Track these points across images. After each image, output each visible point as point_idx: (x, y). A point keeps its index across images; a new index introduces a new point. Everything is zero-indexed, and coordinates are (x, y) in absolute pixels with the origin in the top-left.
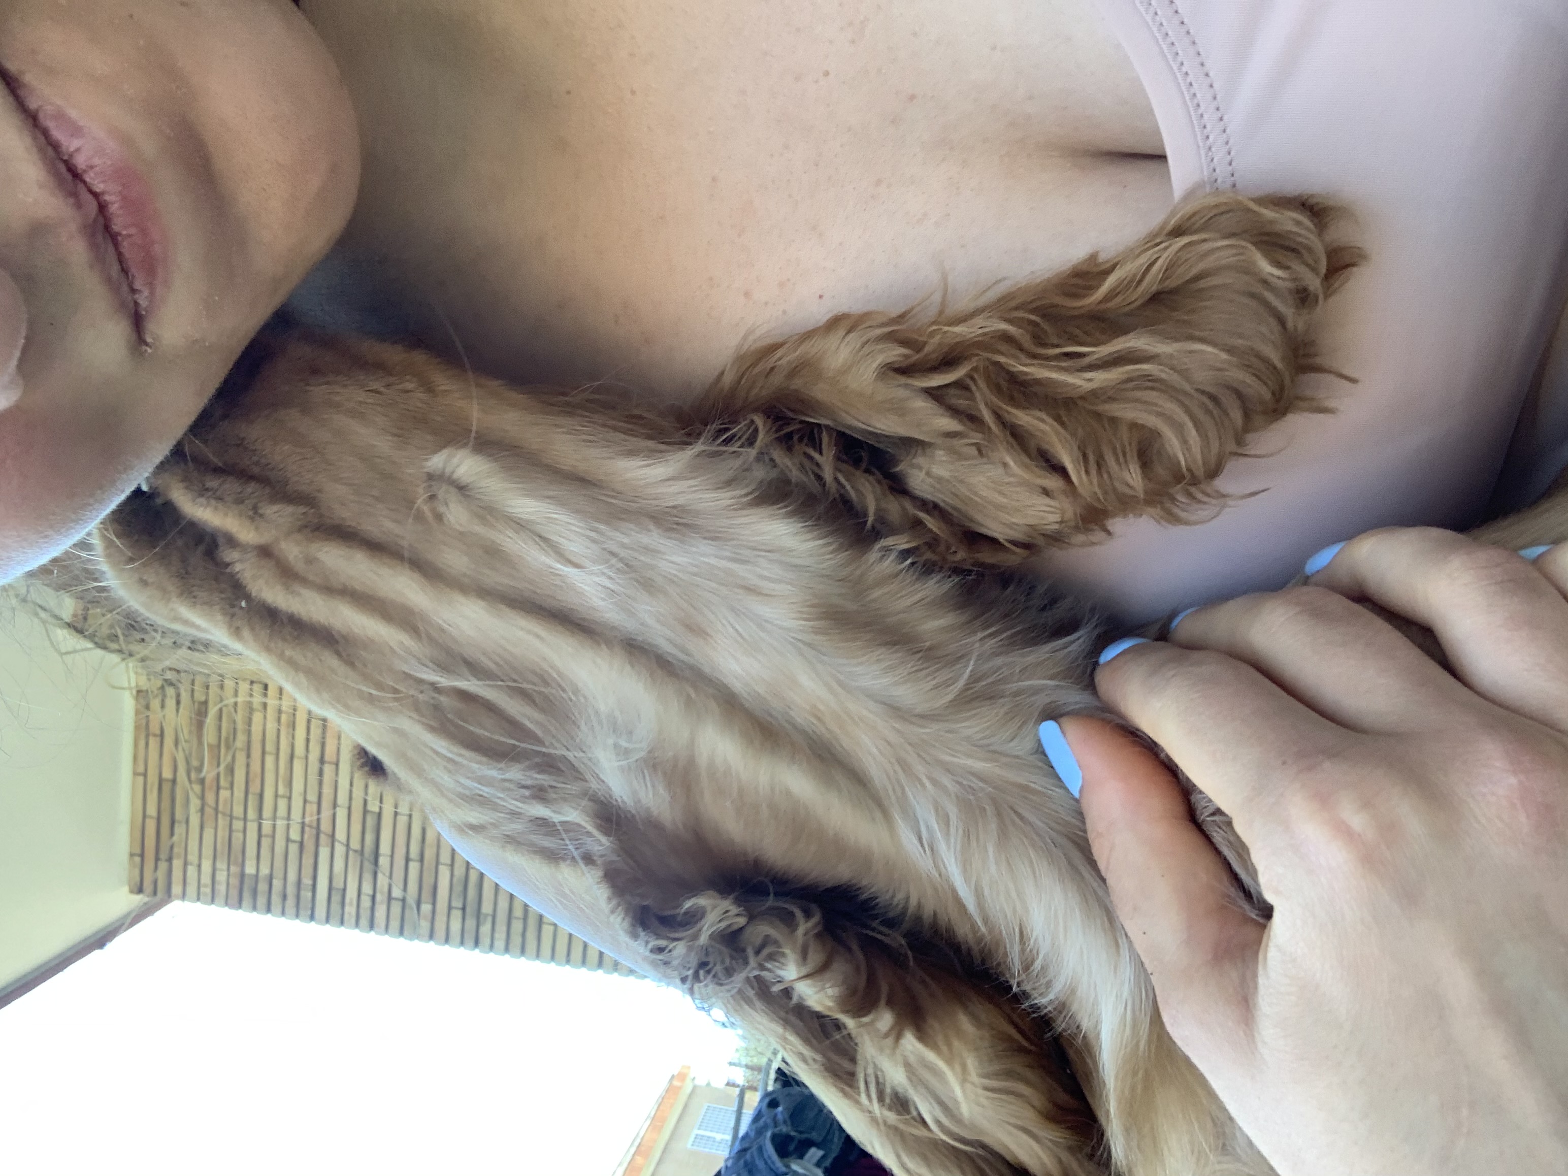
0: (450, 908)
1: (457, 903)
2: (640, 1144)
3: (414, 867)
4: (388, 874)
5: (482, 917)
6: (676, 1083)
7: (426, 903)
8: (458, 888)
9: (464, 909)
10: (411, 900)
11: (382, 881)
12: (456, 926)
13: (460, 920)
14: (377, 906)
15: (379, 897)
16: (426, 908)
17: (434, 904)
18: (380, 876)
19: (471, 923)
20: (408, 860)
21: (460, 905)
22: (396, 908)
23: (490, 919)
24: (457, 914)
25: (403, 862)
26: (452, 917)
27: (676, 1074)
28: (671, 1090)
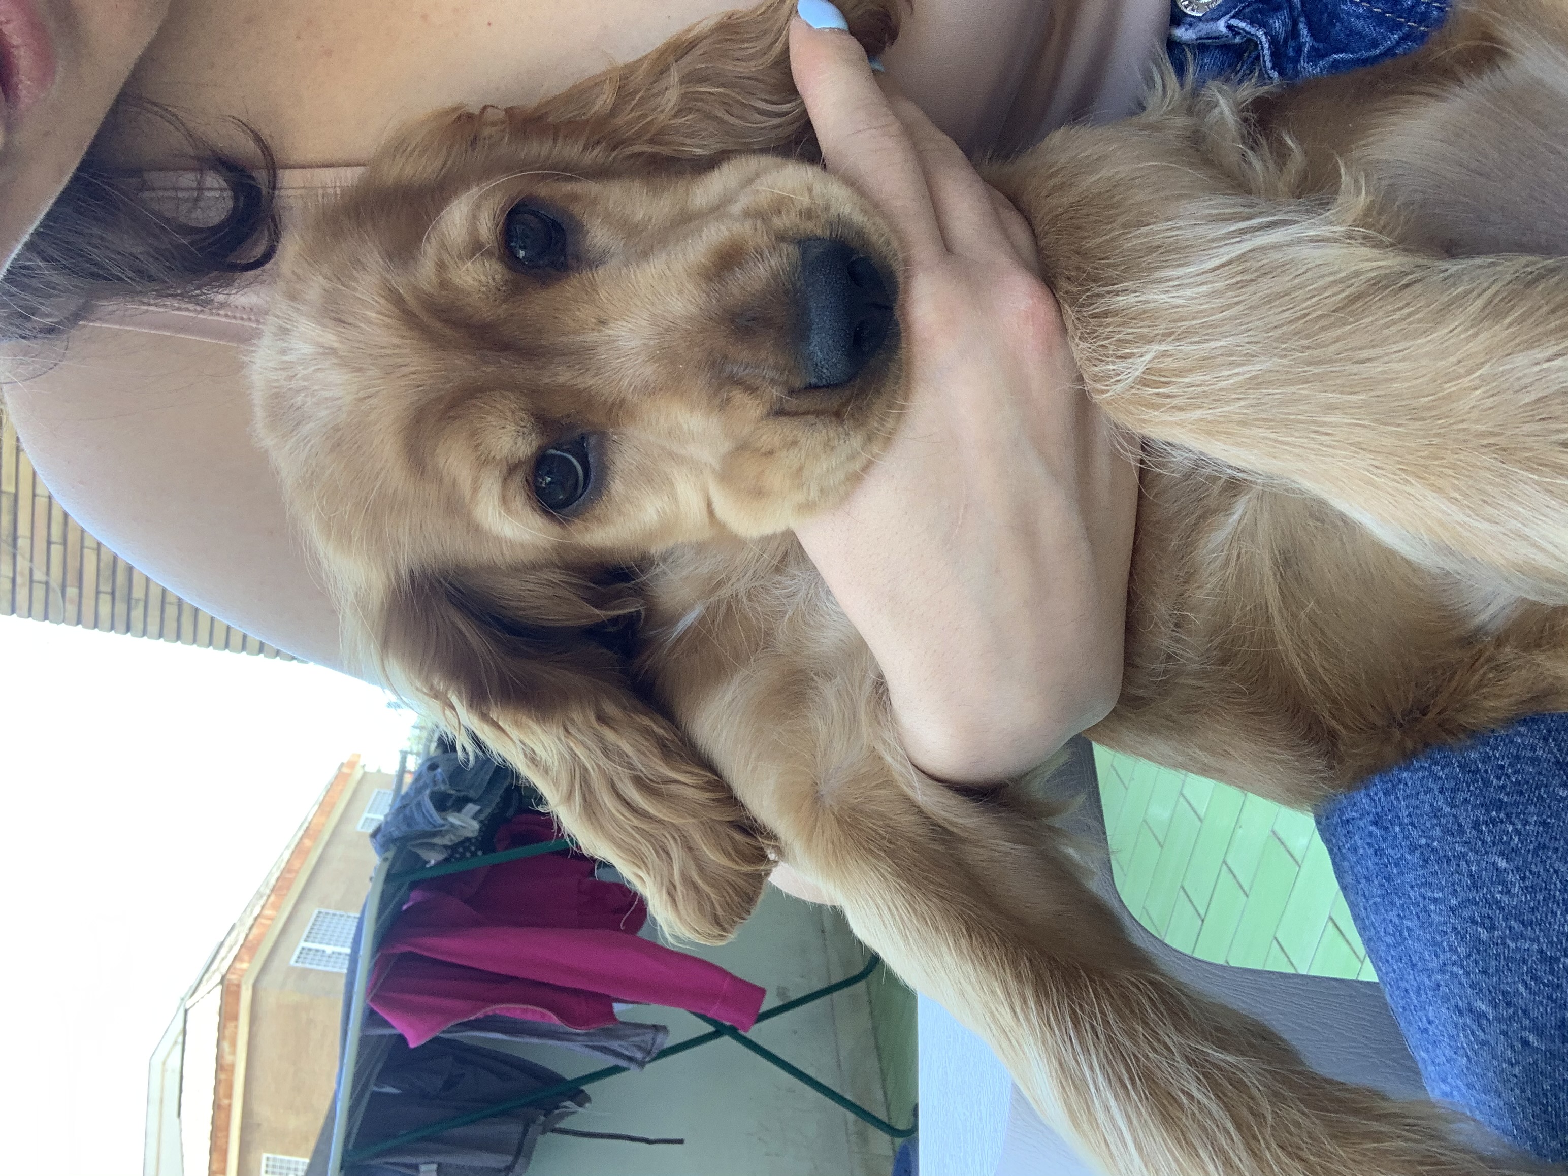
0: (98, 592)
1: (106, 587)
2: (307, 828)
3: (56, 550)
4: (28, 556)
5: (133, 602)
6: (345, 770)
7: (72, 586)
8: (106, 573)
9: (113, 593)
10: (55, 583)
11: (23, 564)
12: (105, 610)
13: (109, 605)
14: (18, 589)
15: (19, 580)
16: (72, 591)
17: (80, 587)
18: (19, 558)
19: (121, 608)
20: (49, 543)
21: (109, 589)
22: (39, 592)
23: (141, 604)
24: (105, 599)
25: (44, 546)
26: (100, 601)
27: (345, 761)
28: (341, 777)
